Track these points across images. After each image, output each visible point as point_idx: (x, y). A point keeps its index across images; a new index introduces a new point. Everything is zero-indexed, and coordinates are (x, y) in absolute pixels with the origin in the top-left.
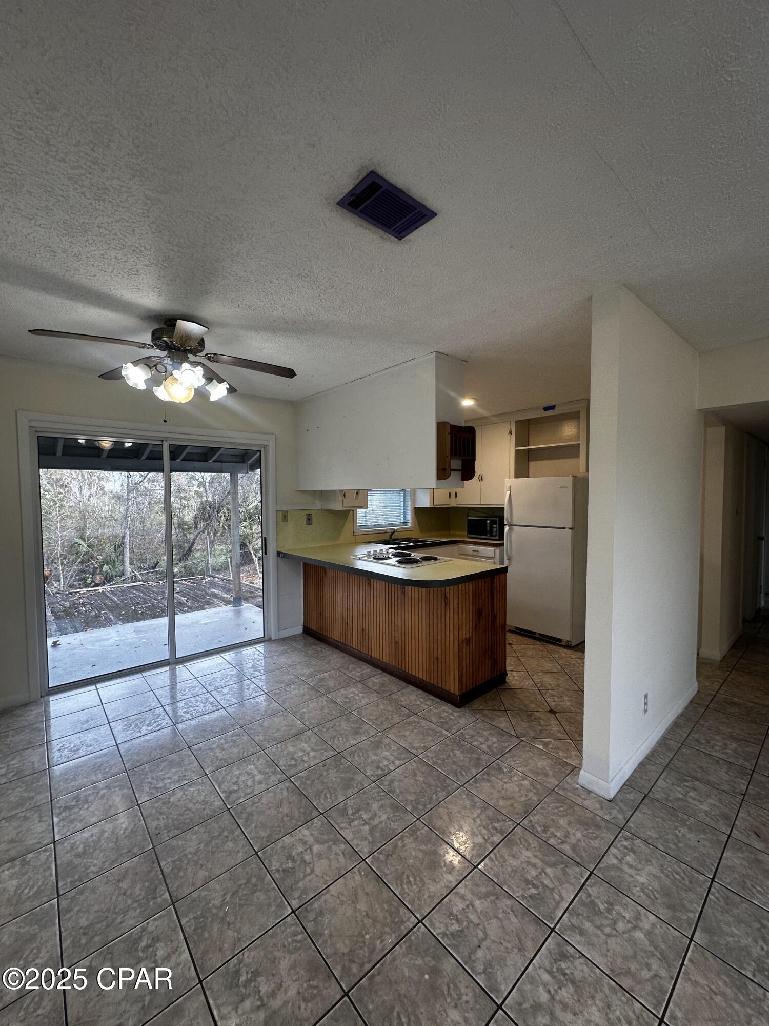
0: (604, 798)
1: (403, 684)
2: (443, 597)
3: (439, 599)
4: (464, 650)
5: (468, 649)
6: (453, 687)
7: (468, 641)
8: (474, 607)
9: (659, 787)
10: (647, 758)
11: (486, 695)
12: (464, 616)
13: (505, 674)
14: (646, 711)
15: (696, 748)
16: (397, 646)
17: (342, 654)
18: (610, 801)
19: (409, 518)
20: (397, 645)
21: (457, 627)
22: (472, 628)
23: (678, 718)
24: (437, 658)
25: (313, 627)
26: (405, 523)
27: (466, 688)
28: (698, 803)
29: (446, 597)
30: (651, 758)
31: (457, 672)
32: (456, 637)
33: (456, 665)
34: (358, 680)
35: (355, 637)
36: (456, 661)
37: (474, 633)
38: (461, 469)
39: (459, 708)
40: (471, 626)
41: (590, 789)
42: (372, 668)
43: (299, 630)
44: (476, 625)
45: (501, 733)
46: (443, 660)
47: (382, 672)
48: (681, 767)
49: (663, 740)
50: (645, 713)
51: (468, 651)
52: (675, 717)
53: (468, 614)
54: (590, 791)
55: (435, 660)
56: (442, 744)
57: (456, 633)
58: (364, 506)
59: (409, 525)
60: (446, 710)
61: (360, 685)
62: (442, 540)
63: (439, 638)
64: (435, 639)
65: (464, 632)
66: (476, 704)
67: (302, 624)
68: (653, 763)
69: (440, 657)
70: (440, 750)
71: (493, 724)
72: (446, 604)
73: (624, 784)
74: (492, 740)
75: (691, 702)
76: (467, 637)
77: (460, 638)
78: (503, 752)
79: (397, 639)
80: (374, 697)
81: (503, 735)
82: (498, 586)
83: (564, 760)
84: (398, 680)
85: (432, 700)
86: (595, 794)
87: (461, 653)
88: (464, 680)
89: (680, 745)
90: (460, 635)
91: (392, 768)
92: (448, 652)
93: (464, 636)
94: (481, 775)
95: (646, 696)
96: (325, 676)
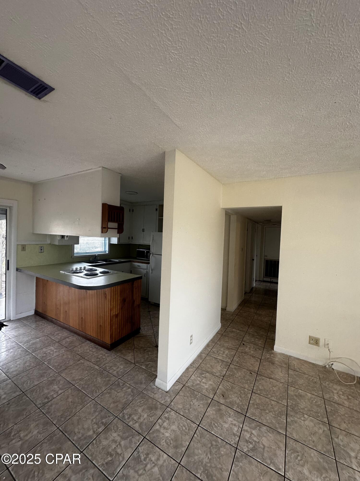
0: (164, 391)
1: (84, 340)
2: (104, 294)
3: (102, 295)
4: (114, 320)
5: (116, 319)
6: (108, 340)
7: (117, 316)
8: (121, 298)
9: (191, 380)
10: (191, 365)
11: (126, 342)
12: (114, 303)
13: (140, 328)
14: (191, 343)
15: (212, 356)
16: (82, 321)
17: (54, 325)
18: (167, 392)
19: (107, 249)
20: (82, 319)
21: (110, 309)
22: (120, 309)
23: (210, 342)
24: (101, 326)
25: (40, 310)
26: (105, 251)
27: (115, 340)
28: (205, 385)
29: (105, 294)
30: (192, 365)
31: (109, 332)
32: (109, 314)
33: (109, 329)
34: (57, 341)
35: (62, 316)
36: (109, 326)
37: (121, 311)
38: (117, 228)
39: (110, 351)
40: (119, 308)
41: (160, 388)
42: (69, 332)
43: (33, 312)
44: (122, 307)
45: (127, 362)
46: (103, 326)
47: (74, 334)
48: (204, 367)
49: (200, 354)
50: (190, 344)
51: (116, 321)
52: (209, 341)
53: (117, 302)
54: (160, 389)
55: (100, 327)
56: (92, 375)
57: (110, 312)
58: (78, 243)
59: (107, 252)
60: (103, 352)
61: (57, 344)
62: (122, 260)
63: (102, 315)
64: (100, 315)
65: (114, 311)
66: (120, 347)
67: (35, 309)
68: (192, 367)
69: (102, 325)
70: (89, 379)
71: (125, 358)
72: (105, 297)
73: (177, 381)
74: (120, 368)
75: (217, 333)
76: (116, 313)
77: (112, 315)
78: (123, 374)
79: (82, 316)
80: (63, 351)
81: (127, 364)
82: (136, 286)
83: (153, 373)
84: (82, 338)
85: (97, 348)
86: (161, 390)
87: (112, 322)
88: (114, 335)
89: (206, 355)
90: (112, 313)
91: (55, 396)
92: (105, 322)
93: (114, 314)
94: (107, 391)
95: (192, 336)
96: (37, 341)
